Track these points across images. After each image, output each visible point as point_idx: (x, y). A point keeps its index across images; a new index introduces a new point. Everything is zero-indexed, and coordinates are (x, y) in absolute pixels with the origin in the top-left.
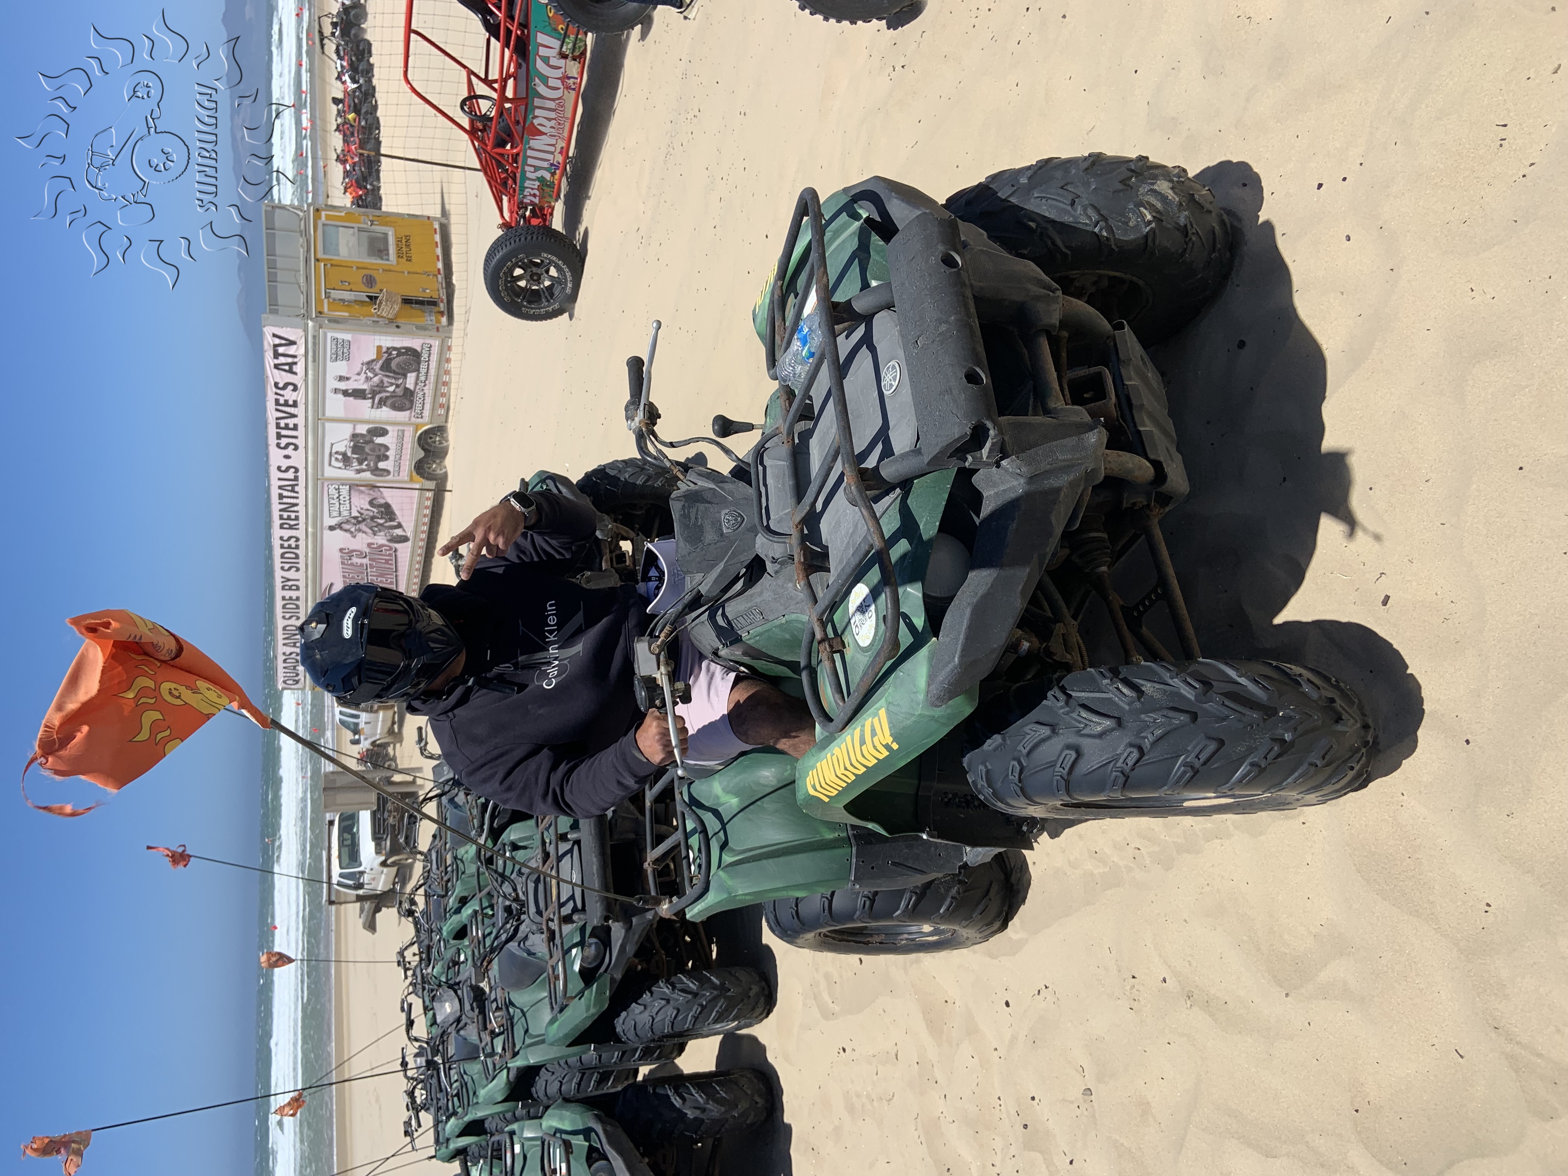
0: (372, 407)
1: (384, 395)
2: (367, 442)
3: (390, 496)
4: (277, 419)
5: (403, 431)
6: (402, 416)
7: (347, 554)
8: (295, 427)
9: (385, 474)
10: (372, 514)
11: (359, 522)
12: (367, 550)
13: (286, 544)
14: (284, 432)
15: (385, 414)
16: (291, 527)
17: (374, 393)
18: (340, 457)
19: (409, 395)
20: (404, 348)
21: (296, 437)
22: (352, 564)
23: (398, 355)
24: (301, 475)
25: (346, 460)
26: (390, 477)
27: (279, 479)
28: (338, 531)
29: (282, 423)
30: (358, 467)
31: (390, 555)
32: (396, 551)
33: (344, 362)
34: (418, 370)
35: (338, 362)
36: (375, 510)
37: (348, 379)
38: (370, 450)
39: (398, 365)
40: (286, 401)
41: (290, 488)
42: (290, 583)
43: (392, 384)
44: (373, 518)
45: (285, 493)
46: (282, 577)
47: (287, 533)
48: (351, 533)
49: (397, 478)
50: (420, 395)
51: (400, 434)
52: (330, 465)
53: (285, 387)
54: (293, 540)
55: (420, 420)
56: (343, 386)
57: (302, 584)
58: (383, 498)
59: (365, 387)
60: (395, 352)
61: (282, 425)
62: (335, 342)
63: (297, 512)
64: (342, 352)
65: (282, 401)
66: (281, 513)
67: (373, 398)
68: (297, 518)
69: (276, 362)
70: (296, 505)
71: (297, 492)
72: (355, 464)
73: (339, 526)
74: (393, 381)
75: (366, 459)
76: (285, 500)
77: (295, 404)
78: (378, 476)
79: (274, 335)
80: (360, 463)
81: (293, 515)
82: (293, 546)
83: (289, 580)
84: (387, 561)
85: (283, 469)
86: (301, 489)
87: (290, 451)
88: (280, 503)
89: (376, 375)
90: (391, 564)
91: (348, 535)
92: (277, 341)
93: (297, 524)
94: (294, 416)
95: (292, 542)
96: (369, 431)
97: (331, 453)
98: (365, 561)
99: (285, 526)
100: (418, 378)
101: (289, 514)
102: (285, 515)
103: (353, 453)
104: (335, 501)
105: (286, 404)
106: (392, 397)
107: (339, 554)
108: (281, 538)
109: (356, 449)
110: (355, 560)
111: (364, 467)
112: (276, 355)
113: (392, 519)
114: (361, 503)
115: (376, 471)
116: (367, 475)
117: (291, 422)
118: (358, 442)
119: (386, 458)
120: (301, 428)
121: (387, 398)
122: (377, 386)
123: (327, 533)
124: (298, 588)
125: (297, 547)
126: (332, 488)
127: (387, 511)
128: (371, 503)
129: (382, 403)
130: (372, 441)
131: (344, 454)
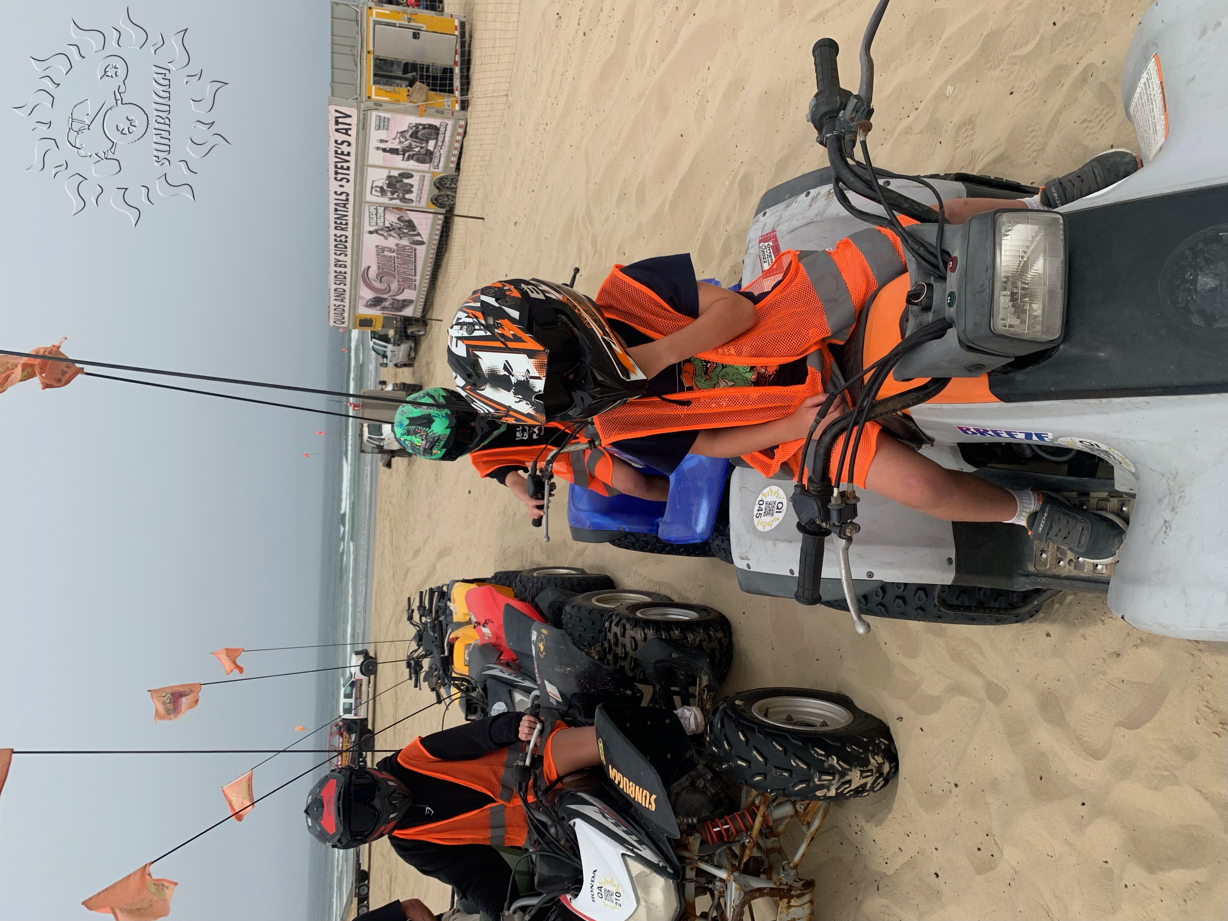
0: (403, 160)
1: (411, 153)
2: (397, 182)
3: (412, 216)
4: (336, 162)
5: (424, 176)
6: (425, 167)
7: (380, 250)
8: (348, 169)
9: (410, 202)
10: (399, 226)
11: (391, 230)
12: (395, 248)
13: (338, 239)
14: (339, 171)
15: (412, 165)
16: (342, 229)
17: (404, 152)
18: (379, 189)
19: (429, 154)
20: (427, 124)
21: (348, 175)
22: (384, 256)
23: (424, 128)
24: (351, 198)
25: (382, 191)
26: (414, 204)
27: (336, 199)
28: (375, 235)
29: (339, 165)
30: (391, 197)
31: (411, 252)
32: (415, 250)
33: (384, 131)
34: (437, 139)
35: (380, 131)
36: (402, 224)
37: (386, 141)
38: (400, 186)
39: (423, 134)
41: (342, 205)
42: (340, 263)
43: (417, 147)
44: (399, 229)
45: (339, 208)
47: (339, 233)
48: (384, 236)
49: (418, 205)
50: (438, 154)
51: (422, 178)
52: (371, 193)
53: (342, 143)
54: (344, 237)
55: (436, 170)
56: (383, 145)
57: (348, 264)
58: (408, 217)
59: (398, 147)
60: (421, 127)
62: (378, 118)
63: (347, 220)
64: (383, 124)
65: (339, 152)
67: (404, 155)
68: (347, 224)
69: (337, 127)
70: (347, 216)
71: (347, 208)
72: (389, 194)
73: (376, 232)
74: (419, 145)
75: (397, 192)
76: (339, 212)
77: (349, 154)
78: (404, 202)
79: (336, 111)
80: (393, 194)
81: (344, 222)
82: (344, 240)
83: (339, 261)
84: (409, 256)
85: (338, 193)
86: (350, 206)
87: (343, 182)
89: (406, 140)
91: (382, 238)
92: (338, 115)
93: (347, 228)
94: (348, 161)
96: (400, 175)
97: (372, 187)
98: (394, 254)
100: (436, 143)
101: (342, 221)
102: (339, 221)
103: (388, 187)
104: (374, 216)
105: (342, 153)
106: (418, 154)
107: (375, 249)
108: (335, 235)
109: (390, 185)
110: (386, 253)
111: (395, 196)
112: (337, 123)
113: (414, 231)
114: (392, 218)
115: (403, 200)
116: (397, 202)
117: (345, 165)
118: (392, 181)
119: (412, 192)
120: (352, 169)
121: (414, 155)
122: (407, 147)
123: (367, 235)
124: (346, 267)
125: (346, 241)
126: (372, 208)
127: (410, 225)
128: (399, 219)
129: (410, 158)
130: (402, 181)
131: (382, 188)
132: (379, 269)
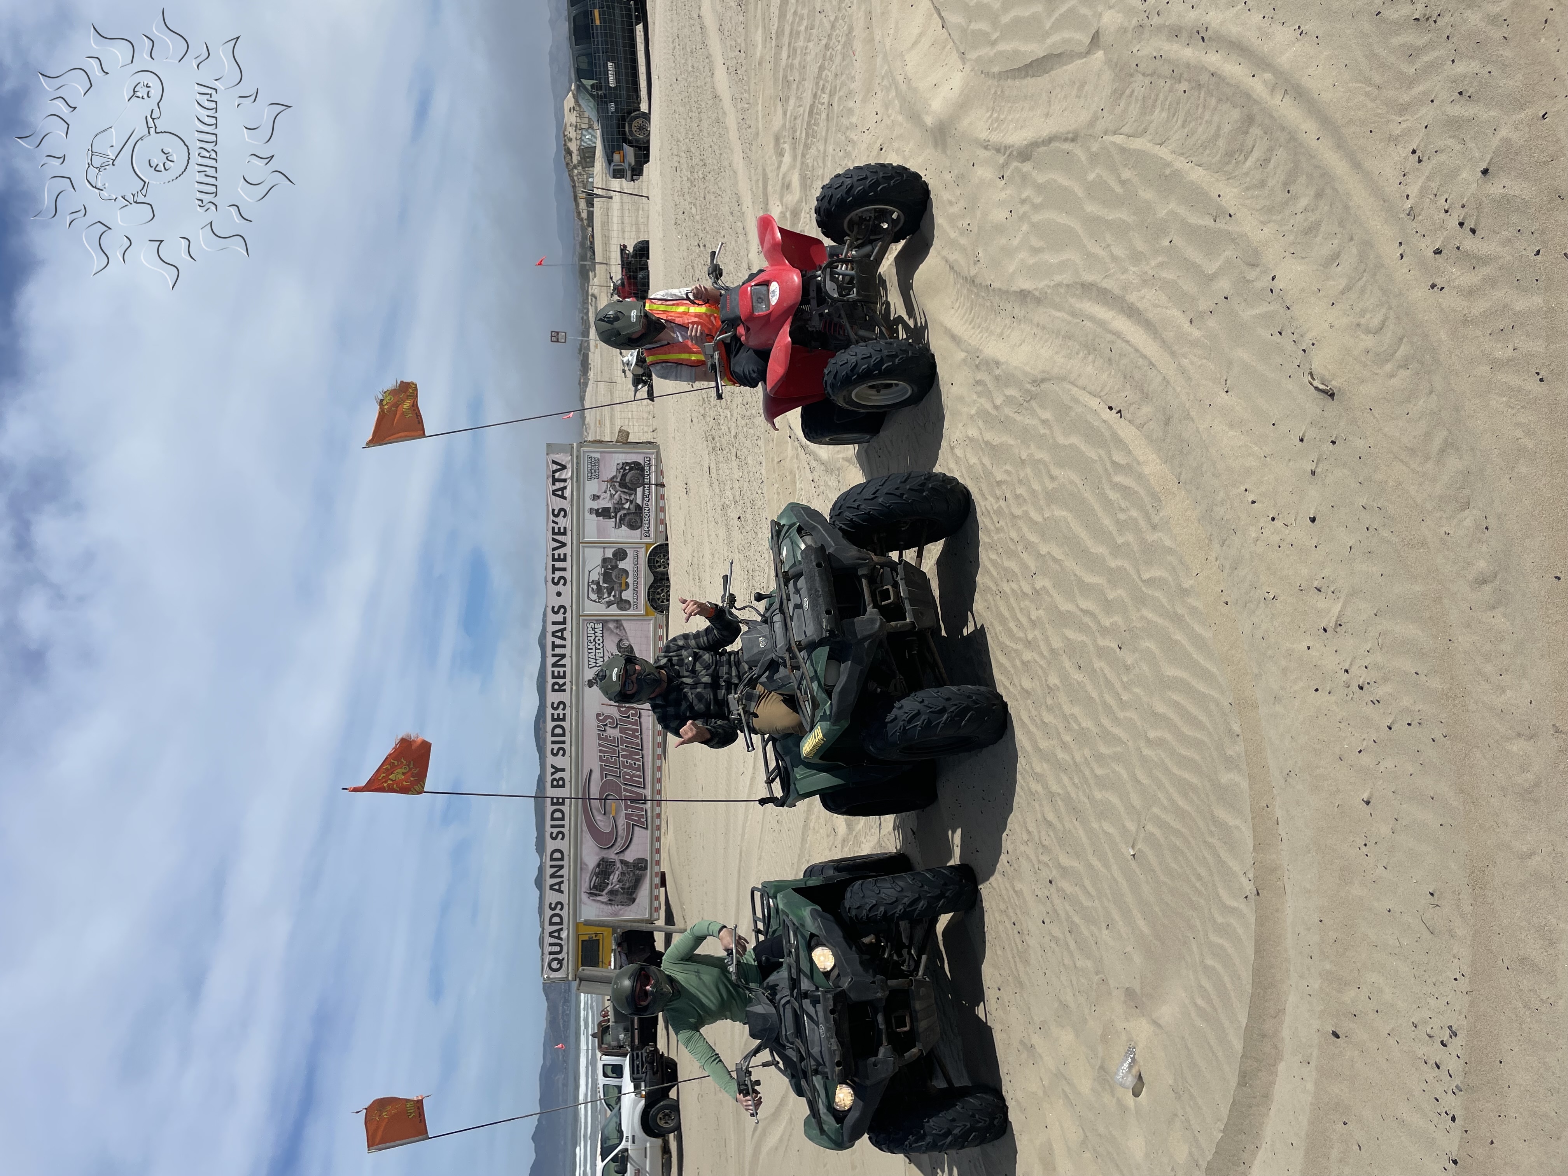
0: (616, 527)
1: (622, 513)
2: (613, 568)
4: (554, 549)
5: (637, 552)
6: (635, 536)
7: (602, 722)
8: (564, 560)
9: (627, 606)
12: (618, 716)
13: (556, 712)
14: (558, 565)
15: (624, 535)
16: (561, 689)
17: (616, 511)
18: (595, 587)
19: (639, 508)
20: (634, 463)
21: (564, 569)
22: (606, 736)
23: (631, 469)
24: (568, 615)
25: (599, 591)
26: (631, 610)
27: (554, 623)
29: (556, 552)
30: (607, 600)
31: (636, 724)
32: (639, 717)
33: (596, 481)
34: (643, 485)
35: (592, 482)
37: (599, 497)
38: (616, 577)
39: (631, 479)
40: (559, 528)
41: (559, 634)
42: (557, 776)
43: (627, 501)
45: (558, 642)
46: (553, 766)
47: (557, 697)
49: (636, 611)
50: (647, 510)
51: (635, 555)
52: (588, 598)
53: (557, 516)
54: (562, 706)
55: (648, 539)
56: (595, 505)
57: (565, 775)
58: (628, 640)
59: (610, 505)
60: (627, 468)
61: (556, 557)
62: (590, 460)
63: (564, 666)
64: (595, 470)
65: (556, 530)
66: (554, 669)
67: (615, 517)
68: (564, 677)
69: (555, 488)
70: (563, 656)
71: (565, 639)
72: (606, 595)
74: (628, 497)
75: (612, 589)
76: (558, 651)
77: (564, 534)
78: (621, 609)
79: (554, 462)
80: (609, 595)
82: (561, 717)
83: (557, 770)
85: (556, 610)
86: (568, 633)
87: (560, 588)
88: (554, 655)
89: (616, 492)
90: (637, 737)
92: (555, 467)
93: (564, 684)
94: (564, 545)
95: (560, 711)
96: (614, 555)
97: (589, 586)
99: (556, 687)
100: (644, 491)
101: (559, 669)
102: (556, 670)
103: (604, 582)
104: (591, 646)
105: (559, 533)
106: (628, 514)
108: (552, 705)
109: (606, 576)
111: (612, 598)
112: (555, 481)
115: (620, 603)
116: (614, 610)
117: (561, 551)
118: (607, 568)
120: (569, 558)
121: (625, 516)
122: (618, 504)
123: (587, 688)
124: (563, 786)
125: (564, 720)
126: (590, 628)
128: (618, 644)
129: (622, 522)
130: (617, 566)
131: (598, 584)
132: (602, 779)
